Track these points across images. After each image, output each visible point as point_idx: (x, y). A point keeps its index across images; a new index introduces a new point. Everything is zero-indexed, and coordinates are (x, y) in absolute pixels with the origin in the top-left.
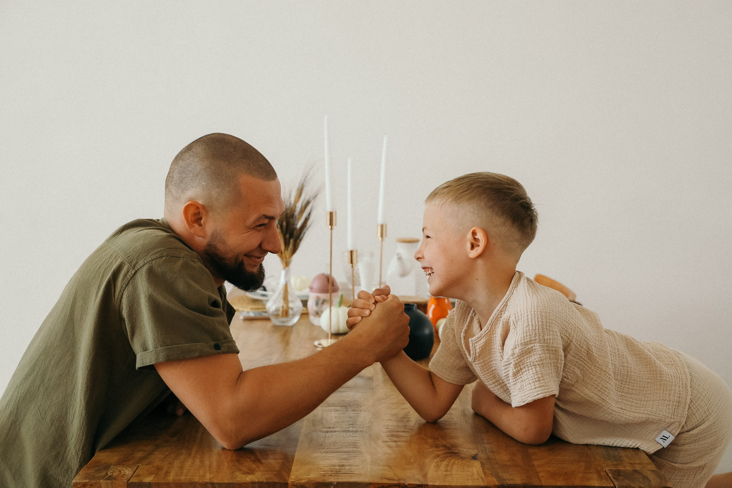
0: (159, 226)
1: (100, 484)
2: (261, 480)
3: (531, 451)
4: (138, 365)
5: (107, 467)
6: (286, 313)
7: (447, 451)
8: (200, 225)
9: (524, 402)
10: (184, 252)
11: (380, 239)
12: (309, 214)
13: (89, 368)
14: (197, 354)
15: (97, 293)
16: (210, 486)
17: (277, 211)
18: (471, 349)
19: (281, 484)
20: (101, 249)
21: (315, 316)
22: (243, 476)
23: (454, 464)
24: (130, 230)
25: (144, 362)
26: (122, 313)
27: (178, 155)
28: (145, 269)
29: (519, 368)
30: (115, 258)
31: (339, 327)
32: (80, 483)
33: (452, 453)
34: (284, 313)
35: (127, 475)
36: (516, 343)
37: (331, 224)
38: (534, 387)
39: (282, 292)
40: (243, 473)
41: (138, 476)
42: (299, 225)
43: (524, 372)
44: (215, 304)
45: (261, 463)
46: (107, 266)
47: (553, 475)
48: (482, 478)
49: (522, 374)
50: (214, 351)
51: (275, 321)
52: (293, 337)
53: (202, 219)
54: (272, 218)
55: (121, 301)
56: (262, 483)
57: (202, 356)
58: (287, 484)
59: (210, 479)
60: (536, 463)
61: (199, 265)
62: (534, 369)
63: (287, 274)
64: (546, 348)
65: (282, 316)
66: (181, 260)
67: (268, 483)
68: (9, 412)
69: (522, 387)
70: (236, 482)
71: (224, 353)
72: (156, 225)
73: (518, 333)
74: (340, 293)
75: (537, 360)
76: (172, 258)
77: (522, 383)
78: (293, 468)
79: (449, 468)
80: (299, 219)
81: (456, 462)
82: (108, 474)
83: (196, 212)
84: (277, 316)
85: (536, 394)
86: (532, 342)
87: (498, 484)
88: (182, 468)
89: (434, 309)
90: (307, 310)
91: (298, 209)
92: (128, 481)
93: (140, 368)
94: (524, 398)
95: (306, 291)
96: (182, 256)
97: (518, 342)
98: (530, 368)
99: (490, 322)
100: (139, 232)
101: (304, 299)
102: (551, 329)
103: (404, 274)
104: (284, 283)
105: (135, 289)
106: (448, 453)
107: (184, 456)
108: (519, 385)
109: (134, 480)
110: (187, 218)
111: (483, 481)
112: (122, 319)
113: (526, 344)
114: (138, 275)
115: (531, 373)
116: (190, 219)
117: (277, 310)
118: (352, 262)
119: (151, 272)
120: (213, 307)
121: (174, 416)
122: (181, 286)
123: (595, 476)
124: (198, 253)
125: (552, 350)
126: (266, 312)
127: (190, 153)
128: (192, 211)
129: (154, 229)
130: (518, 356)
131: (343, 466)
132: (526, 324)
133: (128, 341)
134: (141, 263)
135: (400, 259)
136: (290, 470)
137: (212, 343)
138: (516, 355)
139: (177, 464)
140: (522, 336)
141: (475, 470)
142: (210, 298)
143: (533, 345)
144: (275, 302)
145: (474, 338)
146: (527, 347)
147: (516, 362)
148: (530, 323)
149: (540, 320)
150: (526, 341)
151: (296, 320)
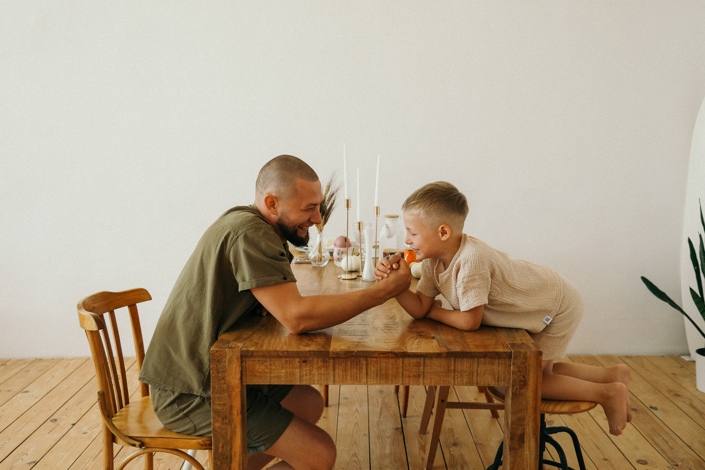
0: (249, 210)
1: (225, 351)
2: (314, 350)
3: (465, 334)
4: (240, 289)
5: (229, 342)
6: (320, 260)
7: (418, 335)
8: (275, 208)
9: (469, 308)
10: (264, 225)
11: (376, 215)
12: (334, 201)
13: (213, 291)
14: (274, 283)
15: (216, 249)
16: (286, 353)
17: (318, 200)
18: (440, 280)
19: (325, 352)
20: (217, 223)
21: (337, 261)
22: (304, 347)
23: (421, 342)
24: (233, 212)
25: (244, 287)
26: (230, 260)
27: (262, 168)
28: (242, 236)
29: (466, 289)
30: (226, 229)
31: (352, 268)
32: (215, 350)
33: (421, 335)
34: (319, 259)
35: (240, 347)
36: (465, 276)
37: (348, 206)
38: (475, 299)
39: (318, 247)
40: (304, 346)
41: (246, 347)
42: (328, 208)
43: (469, 292)
44: (282, 254)
45: (314, 341)
46: (222, 233)
47: (477, 346)
48: (438, 348)
49: (468, 293)
50: (283, 281)
51: (314, 264)
52: (325, 274)
53: (275, 204)
54: (316, 205)
55: (229, 253)
56: (315, 351)
57: (277, 284)
58: (329, 352)
59: (286, 349)
60: (468, 340)
61: (272, 232)
62: (475, 290)
63: (320, 237)
64: (481, 278)
65: (318, 261)
66: (263, 230)
67: (318, 351)
68: (169, 314)
69: (468, 300)
70: (300, 351)
71: (289, 282)
72: (248, 210)
73: (466, 270)
74: (352, 248)
75: (476, 285)
76: (257, 229)
77: (467, 298)
78: (331, 343)
79: (419, 344)
80: (328, 204)
81: (423, 340)
82: (229, 346)
83: (272, 200)
84: (315, 261)
85: (476, 303)
86: (474, 275)
87: (447, 351)
88: (269, 343)
89: (408, 256)
90: (333, 258)
91: (327, 198)
92: (241, 350)
93: (241, 291)
94: (469, 306)
95: (332, 247)
96: (264, 228)
97: (466, 275)
98: (472, 290)
99: (451, 265)
100: (238, 214)
101: (332, 251)
102: (484, 267)
103: (390, 237)
104: (319, 242)
105: (237, 247)
106: (418, 336)
107: (270, 337)
108: (465, 299)
109: (244, 349)
110: (266, 204)
111: (439, 350)
112: (230, 264)
113: (470, 276)
114: (239, 239)
115: (473, 292)
116: (268, 205)
117: (315, 258)
118: (359, 229)
119: (246, 237)
120: (282, 256)
121: (261, 316)
122: (263, 245)
123: (501, 347)
124: (272, 225)
125: (485, 279)
126: (308, 259)
127: (269, 167)
128: (269, 200)
129: (247, 212)
130: (466, 283)
131: (359, 342)
132: (470, 265)
133: (234, 276)
134: (240, 232)
135: (387, 227)
136: (330, 345)
137: (282, 276)
138: (465, 282)
139: (266, 341)
140: (468, 272)
141: (434, 345)
142: (279, 252)
143: (474, 277)
144: (313, 253)
145: (441, 274)
146: (471, 278)
147: (465, 286)
148: (473, 265)
149: (478, 263)
150: (470, 275)
151: (326, 263)
